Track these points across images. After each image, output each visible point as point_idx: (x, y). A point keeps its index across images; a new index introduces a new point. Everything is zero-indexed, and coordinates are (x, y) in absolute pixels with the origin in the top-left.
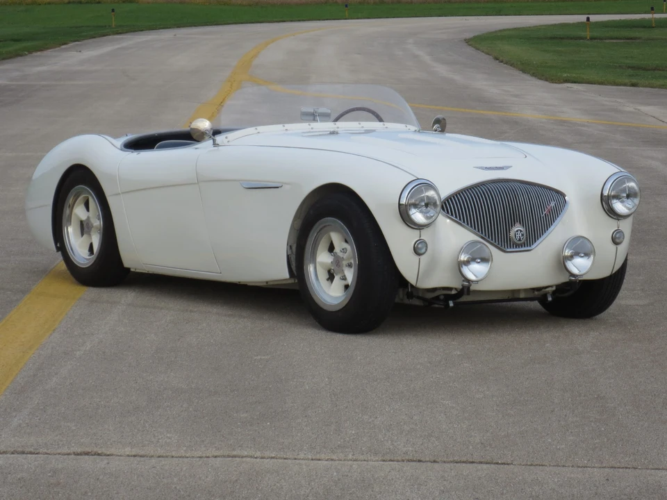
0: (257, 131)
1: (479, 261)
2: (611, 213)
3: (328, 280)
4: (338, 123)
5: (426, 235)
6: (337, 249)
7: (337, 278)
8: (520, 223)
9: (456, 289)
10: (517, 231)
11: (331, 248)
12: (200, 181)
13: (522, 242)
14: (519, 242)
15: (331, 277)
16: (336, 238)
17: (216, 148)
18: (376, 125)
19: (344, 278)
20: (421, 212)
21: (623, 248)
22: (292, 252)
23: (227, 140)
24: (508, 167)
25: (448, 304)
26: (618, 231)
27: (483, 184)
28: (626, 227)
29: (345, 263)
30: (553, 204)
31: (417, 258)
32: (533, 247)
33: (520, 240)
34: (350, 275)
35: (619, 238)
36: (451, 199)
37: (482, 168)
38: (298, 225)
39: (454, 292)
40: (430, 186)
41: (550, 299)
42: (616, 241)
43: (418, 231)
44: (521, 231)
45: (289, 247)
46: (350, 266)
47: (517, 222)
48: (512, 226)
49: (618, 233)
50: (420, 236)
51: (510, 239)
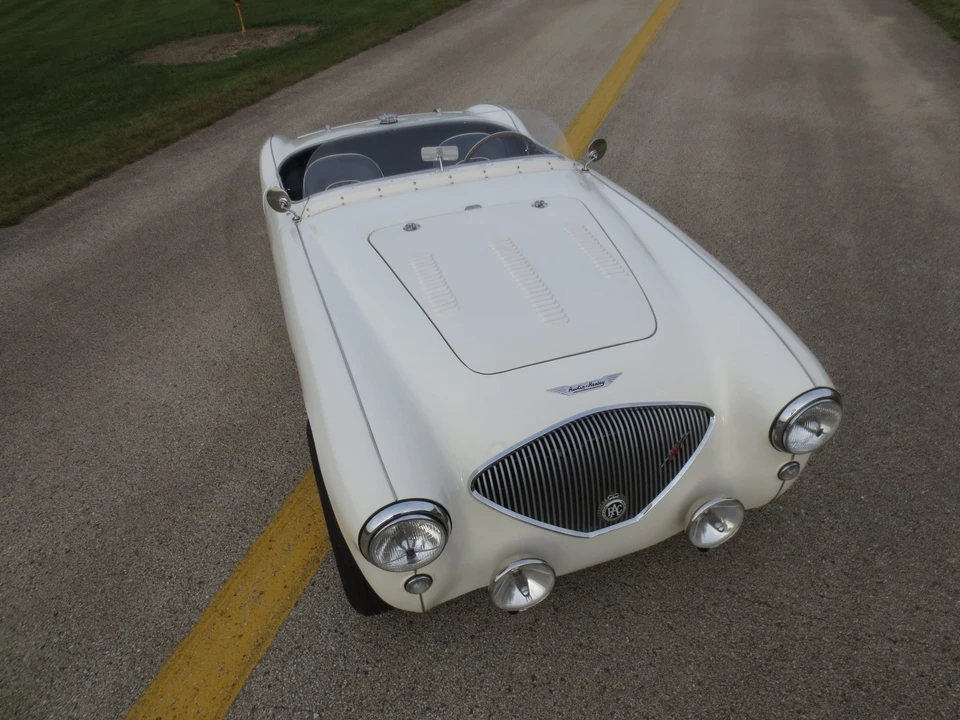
8: (618, 492)
13: (619, 517)
14: (613, 519)
24: (612, 378)
26: (792, 465)
30: (683, 438)
31: (415, 595)
33: (614, 516)
35: (791, 475)
37: (561, 390)
47: (613, 490)
48: (602, 500)
49: (792, 468)
50: (416, 572)
51: (597, 517)
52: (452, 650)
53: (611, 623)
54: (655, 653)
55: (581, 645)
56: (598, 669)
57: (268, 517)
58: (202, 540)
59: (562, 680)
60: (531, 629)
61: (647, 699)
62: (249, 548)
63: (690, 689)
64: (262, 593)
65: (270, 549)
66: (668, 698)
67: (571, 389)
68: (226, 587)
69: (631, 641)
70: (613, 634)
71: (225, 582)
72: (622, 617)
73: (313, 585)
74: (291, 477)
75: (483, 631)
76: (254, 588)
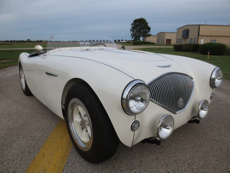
0: (60, 50)
7: (84, 130)
10: (181, 102)
12: (37, 70)
17: (45, 56)
19: (87, 131)
23: (49, 53)
24: (170, 66)
29: (87, 123)
30: (190, 84)
32: (185, 108)
33: (181, 106)
34: (89, 129)
38: (66, 94)
42: (211, 98)
43: (134, 116)
44: (182, 101)
47: (180, 96)
48: (178, 100)
49: (213, 95)
50: (135, 119)
51: (177, 106)
52: (135, 171)
53: (180, 153)
54: (198, 157)
55: (176, 160)
56: (186, 165)
57: (39, 148)
58: (11, 159)
59: (178, 170)
60: (157, 159)
61: (207, 169)
62: (34, 158)
63: (216, 163)
64: (45, 170)
65: (44, 156)
66: (212, 167)
67: (162, 67)
68: (28, 171)
69: (190, 156)
70: (183, 155)
71: (26, 170)
72: (182, 151)
73: (67, 163)
74: (45, 136)
75: (141, 163)
76: (41, 169)
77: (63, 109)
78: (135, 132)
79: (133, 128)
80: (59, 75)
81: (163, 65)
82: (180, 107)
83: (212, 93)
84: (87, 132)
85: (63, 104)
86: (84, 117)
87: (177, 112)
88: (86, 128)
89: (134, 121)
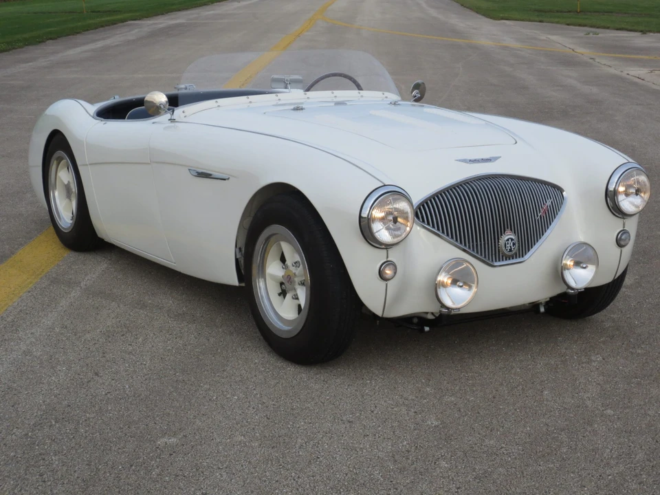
0: (216, 105)
1: (461, 285)
2: (616, 210)
3: (280, 295)
4: (310, 94)
5: (394, 256)
6: (289, 262)
7: (289, 296)
8: (511, 230)
9: (432, 313)
10: (508, 240)
11: (283, 259)
12: (153, 160)
13: (513, 252)
14: (510, 253)
15: (283, 293)
16: (287, 248)
17: (173, 124)
18: (352, 94)
19: (296, 297)
20: (388, 229)
21: (628, 250)
22: (242, 254)
23: (184, 115)
24: (496, 159)
25: (424, 329)
26: (624, 232)
27: (467, 182)
28: (632, 226)
29: (297, 280)
30: (549, 203)
31: (383, 284)
32: (526, 257)
33: (511, 250)
34: (302, 294)
35: (625, 240)
36: (427, 203)
37: (464, 161)
38: (247, 224)
39: (430, 317)
40: (400, 194)
41: (542, 310)
42: (620, 243)
43: (385, 251)
44: (512, 240)
45: (238, 250)
46: (303, 284)
47: (508, 228)
48: (501, 235)
49: (623, 234)
50: (387, 257)
51: (499, 250)
67: (470, 161)
77: (237, 260)
78: (389, 282)
79: (381, 275)
80: (233, 176)
81: (473, 158)
82: (505, 252)
83: (622, 229)
84: (297, 299)
85: (238, 247)
86: (293, 266)
87: (496, 264)
88: (295, 290)
89: (385, 260)
